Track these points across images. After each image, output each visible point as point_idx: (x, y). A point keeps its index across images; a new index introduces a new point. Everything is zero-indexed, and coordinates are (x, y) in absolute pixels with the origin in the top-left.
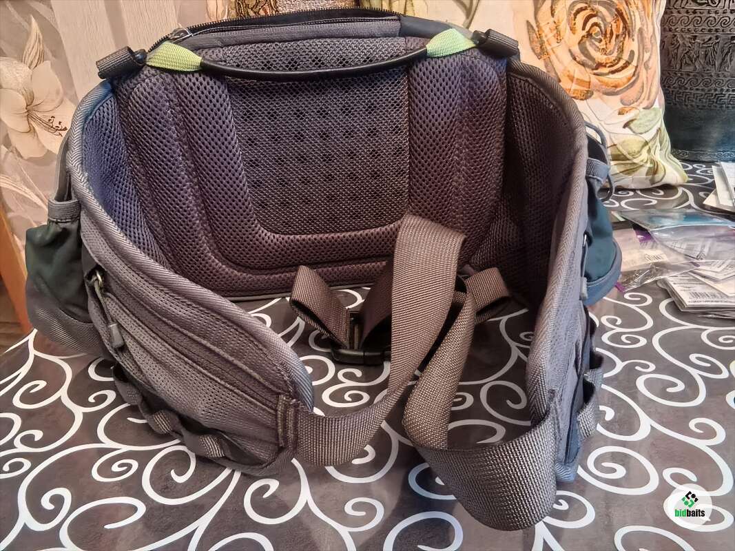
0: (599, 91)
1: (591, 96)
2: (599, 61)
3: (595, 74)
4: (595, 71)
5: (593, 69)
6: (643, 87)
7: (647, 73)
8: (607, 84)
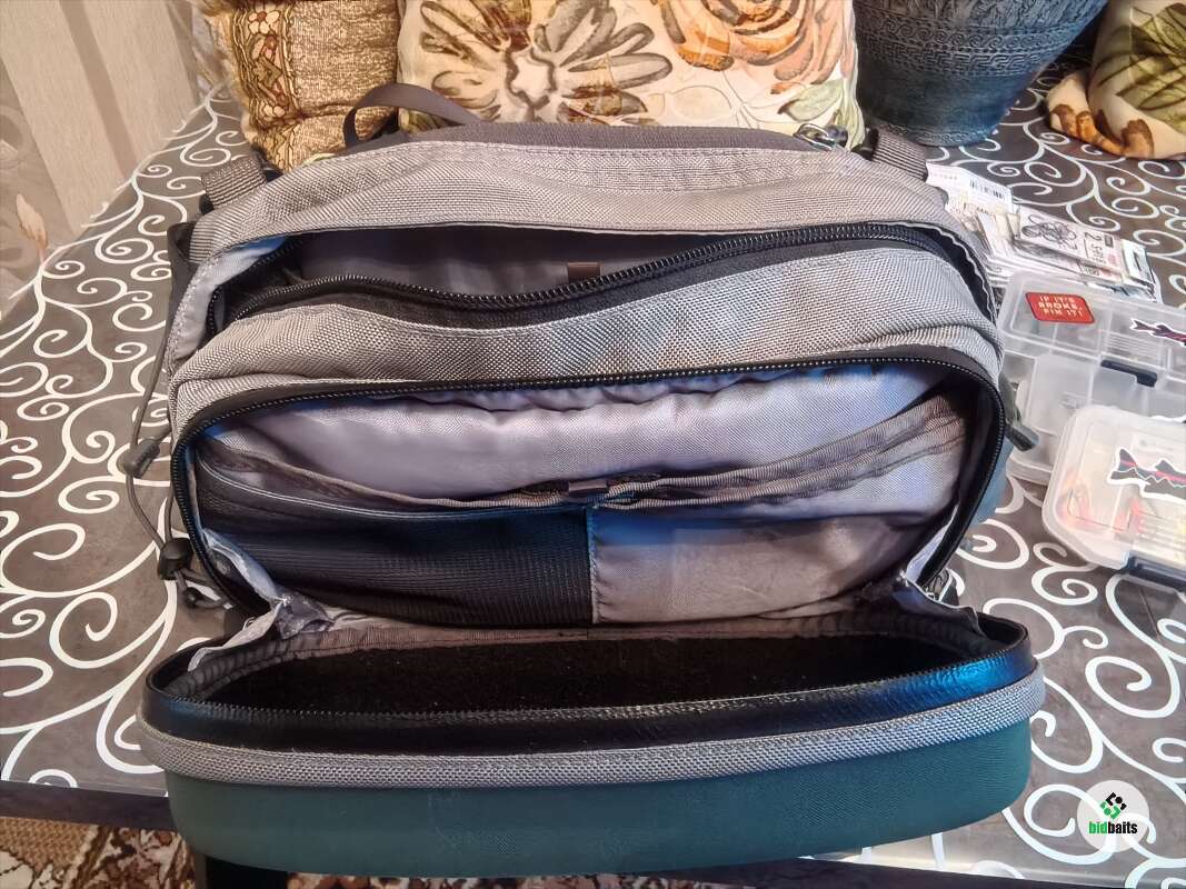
0: (741, 58)
1: (730, 66)
2: (745, 11)
3: (736, 32)
4: (737, 28)
5: (734, 25)
6: (812, 51)
7: (820, 29)
8: (754, 48)
